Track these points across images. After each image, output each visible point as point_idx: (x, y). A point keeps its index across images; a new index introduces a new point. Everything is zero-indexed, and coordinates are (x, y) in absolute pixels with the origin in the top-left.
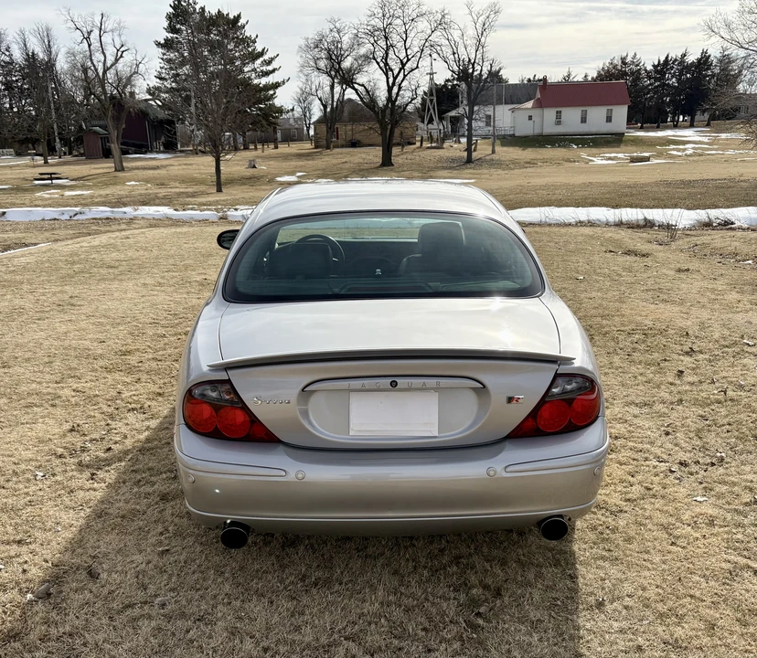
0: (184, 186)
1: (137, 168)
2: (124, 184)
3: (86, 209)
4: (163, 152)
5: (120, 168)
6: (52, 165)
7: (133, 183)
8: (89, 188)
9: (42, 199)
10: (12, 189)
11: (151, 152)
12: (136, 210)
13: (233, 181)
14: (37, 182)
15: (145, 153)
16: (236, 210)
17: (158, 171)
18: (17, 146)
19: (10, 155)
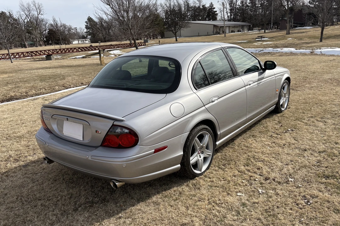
0: (309, 39)
1: (295, 33)
2: (286, 39)
3: (265, 49)
4: (311, 26)
5: (288, 33)
6: (267, 33)
7: (290, 39)
8: (273, 41)
9: (254, 45)
10: (247, 42)
11: (306, 26)
12: (281, 49)
13: (329, 37)
14: (257, 39)
15: (304, 27)
16: (320, 49)
17: (303, 34)
18: (261, 26)
19: (257, 30)
